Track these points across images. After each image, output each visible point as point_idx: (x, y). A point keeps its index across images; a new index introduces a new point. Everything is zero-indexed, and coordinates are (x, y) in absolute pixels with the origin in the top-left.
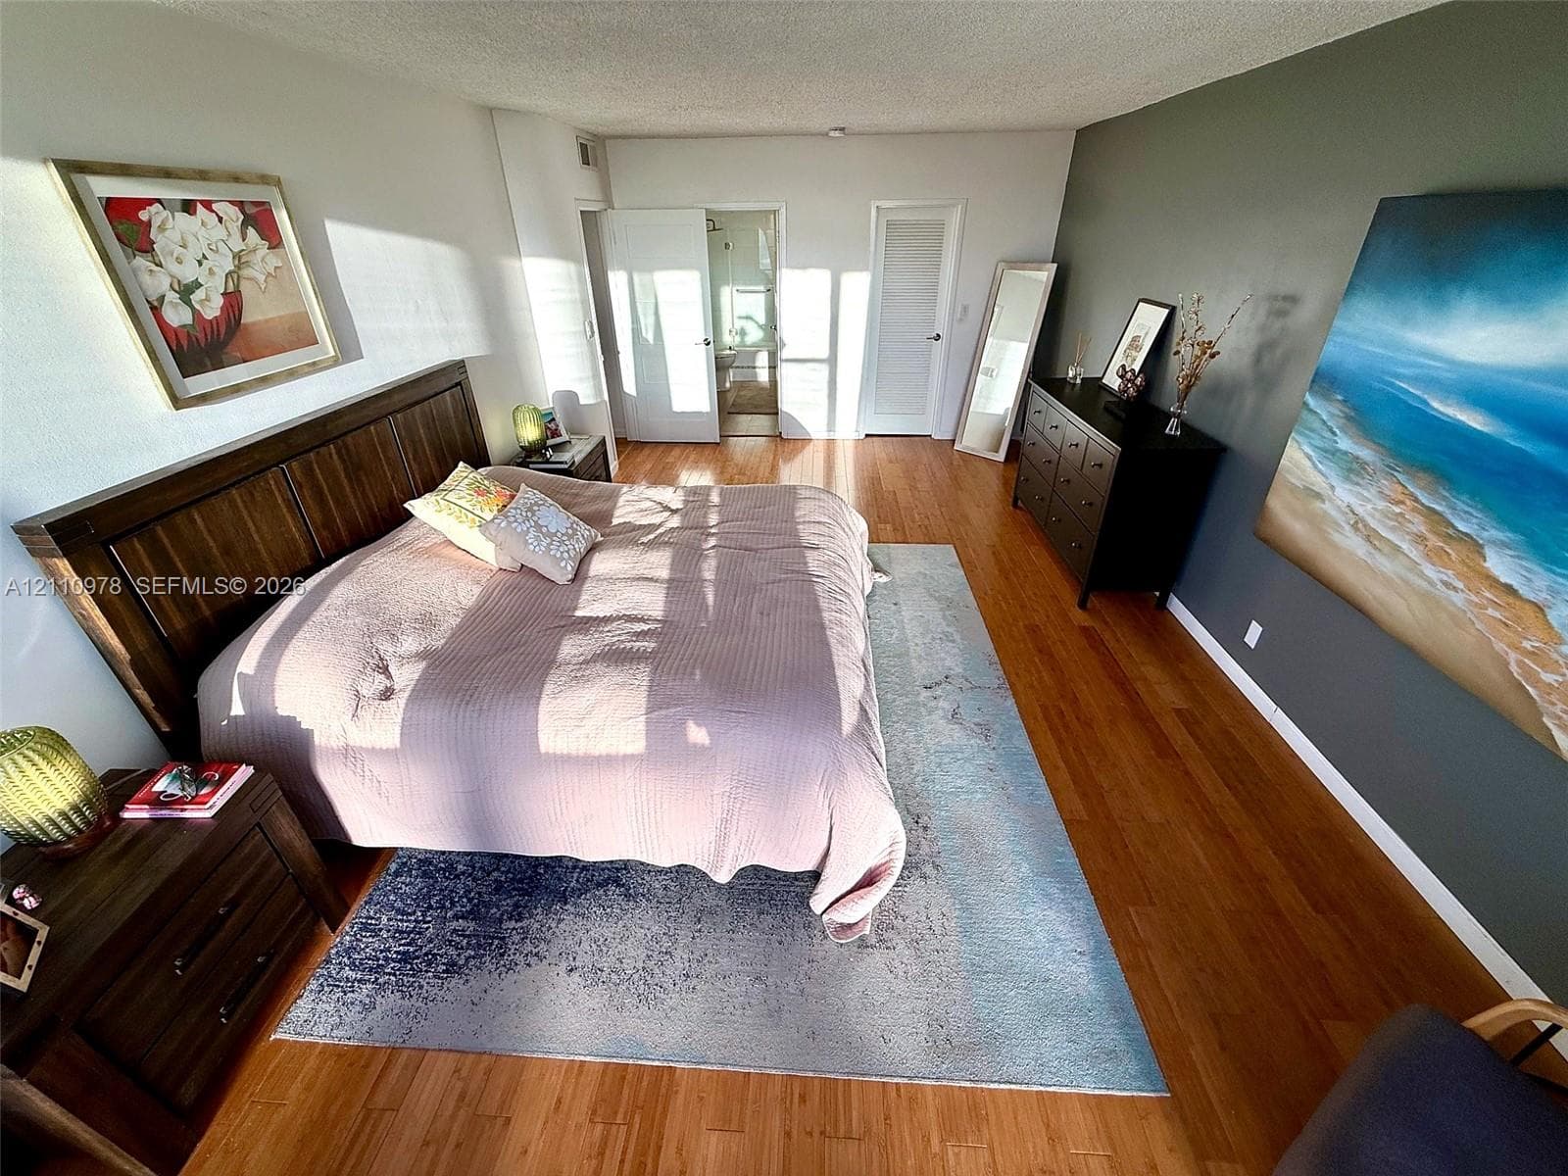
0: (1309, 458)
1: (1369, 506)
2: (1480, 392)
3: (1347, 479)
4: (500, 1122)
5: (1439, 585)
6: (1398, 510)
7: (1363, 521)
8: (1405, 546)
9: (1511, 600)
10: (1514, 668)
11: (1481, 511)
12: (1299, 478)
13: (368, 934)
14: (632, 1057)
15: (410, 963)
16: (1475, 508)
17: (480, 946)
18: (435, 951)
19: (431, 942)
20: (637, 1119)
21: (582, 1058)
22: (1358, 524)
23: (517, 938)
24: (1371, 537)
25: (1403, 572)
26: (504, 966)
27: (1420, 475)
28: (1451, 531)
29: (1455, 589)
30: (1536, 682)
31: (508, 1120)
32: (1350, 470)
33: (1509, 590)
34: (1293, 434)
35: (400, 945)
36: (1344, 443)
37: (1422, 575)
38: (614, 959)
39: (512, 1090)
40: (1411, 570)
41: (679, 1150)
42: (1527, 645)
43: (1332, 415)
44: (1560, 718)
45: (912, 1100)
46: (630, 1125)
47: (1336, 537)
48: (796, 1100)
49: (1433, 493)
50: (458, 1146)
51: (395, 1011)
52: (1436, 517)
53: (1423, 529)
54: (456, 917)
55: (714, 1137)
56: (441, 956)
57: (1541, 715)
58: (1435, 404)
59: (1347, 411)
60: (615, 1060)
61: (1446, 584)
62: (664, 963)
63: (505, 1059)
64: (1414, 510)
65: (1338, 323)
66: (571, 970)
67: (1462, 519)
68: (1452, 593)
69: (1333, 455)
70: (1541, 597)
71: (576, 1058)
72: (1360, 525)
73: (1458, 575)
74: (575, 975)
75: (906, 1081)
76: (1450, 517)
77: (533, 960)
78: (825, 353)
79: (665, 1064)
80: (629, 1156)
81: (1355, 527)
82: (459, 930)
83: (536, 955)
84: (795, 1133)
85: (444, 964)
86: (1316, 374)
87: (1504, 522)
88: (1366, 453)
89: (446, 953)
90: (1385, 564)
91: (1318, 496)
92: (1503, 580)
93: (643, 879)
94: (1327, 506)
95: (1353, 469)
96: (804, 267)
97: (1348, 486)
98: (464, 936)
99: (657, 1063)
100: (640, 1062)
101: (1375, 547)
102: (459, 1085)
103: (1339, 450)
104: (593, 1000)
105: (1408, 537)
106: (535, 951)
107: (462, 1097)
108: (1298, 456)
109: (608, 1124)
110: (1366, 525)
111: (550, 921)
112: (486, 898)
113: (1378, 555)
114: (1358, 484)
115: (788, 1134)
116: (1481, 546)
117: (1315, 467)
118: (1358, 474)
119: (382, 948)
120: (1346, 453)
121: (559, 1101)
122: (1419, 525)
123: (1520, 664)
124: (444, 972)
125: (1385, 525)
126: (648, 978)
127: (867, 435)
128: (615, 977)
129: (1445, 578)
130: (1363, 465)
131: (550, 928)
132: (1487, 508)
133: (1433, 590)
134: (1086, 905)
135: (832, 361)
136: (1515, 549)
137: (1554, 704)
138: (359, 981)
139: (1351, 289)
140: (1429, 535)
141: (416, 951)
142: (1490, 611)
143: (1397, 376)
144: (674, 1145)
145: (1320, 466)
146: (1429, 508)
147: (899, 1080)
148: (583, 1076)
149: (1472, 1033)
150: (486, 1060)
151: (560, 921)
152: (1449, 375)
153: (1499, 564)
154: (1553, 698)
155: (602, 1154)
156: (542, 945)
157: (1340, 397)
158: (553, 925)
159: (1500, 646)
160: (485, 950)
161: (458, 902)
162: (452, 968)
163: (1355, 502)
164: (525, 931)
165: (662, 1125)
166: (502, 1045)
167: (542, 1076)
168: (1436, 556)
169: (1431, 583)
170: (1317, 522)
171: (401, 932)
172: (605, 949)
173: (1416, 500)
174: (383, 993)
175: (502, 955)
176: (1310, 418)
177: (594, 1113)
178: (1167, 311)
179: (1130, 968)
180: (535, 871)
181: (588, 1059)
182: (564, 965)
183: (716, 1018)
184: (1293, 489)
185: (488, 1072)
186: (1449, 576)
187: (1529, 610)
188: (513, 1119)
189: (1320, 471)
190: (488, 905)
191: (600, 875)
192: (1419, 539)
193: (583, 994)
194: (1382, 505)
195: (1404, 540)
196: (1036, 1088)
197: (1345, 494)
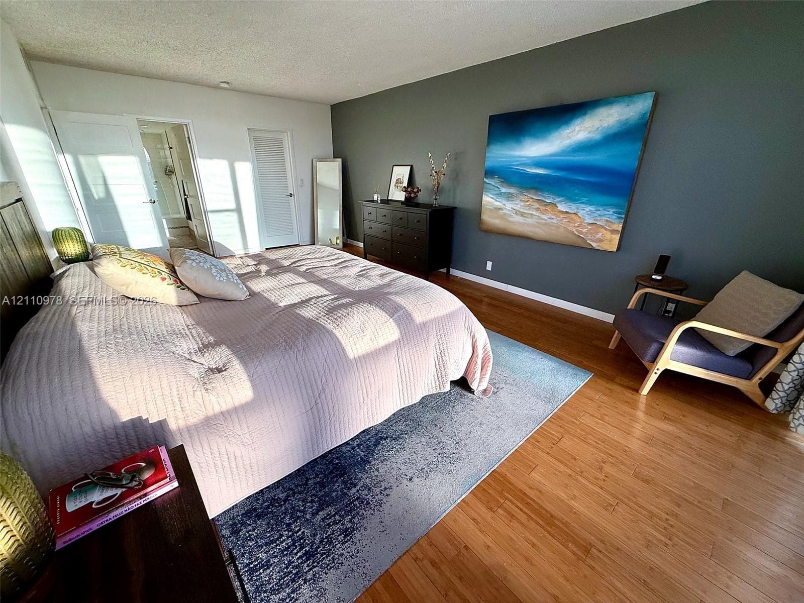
0: (492, 198)
1: (519, 206)
2: (539, 163)
3: (508, 200)
4: (464, 551)
5: (548, 220)
6: (528, 203)
7: (518, 211)
8: (534, 213)
9: (568, 215)
10: (575, 232)
11: (552, 195)
12: (491, 206)
13: (261, 571)
14: (477, 481)
15: (317, 554)
16: (550, 195)
17: (350, 511)
18: (325, 535)
19: (315, 535)
20: (506, 494)
21: (461, 499)
22: (517, 212)
23: (366, 492)
24: (523, 215)
25: (536, 220)
26: (376, 506)
27: (531, 191)
28: (546, 203)
29: (553, 219)
30: (581, 233)
31: (466, 547)
32: (508, 197)
33: (567, 212)
34: (484, 193)
35: (296, 554)
36: (503, 190)
37: (542, 219)
38: (423, 461)
39: (451, 537)
40: (538, 219)
41: (531, 488)
42: (576, 225)
43: (495, 183)
44: (591, 239)
45: (559, 417)
46: (507, 499)
47: (511, 219)
48: (536, 443)
49: (536, 195)
50: (461, 578)
51: (342, 578)
52: (541, 201)
53: (538, 206)
54: (314, 514)
55: (533, 474)
56: (333, 534)
57: (586, 241)
58: (528, 170)
59: (501, 180)
60: (473, 488)
61: (549, 218)
62: (443, 446)
63: (430, 532)
64: (533, 201)
65: (487, 155)
66: (410, 480)
67: (548, 199)
68: (552, 220)
69: (501, 194)
70: (575, 211)
71: (459, 501)
72: (518, 212)
73: (553, 214)
74: (415, 480)
75: (551, 414)
76: (544, 200)
77: (387, 492)
78: (233, 206)
79: (491, 471)
80: (521, 507)
81: (516, 213)
82: (325, 517)
83: (385, 489)
84: (548, 451)
85: (340, 535)
86: (485, 172)
87: (560, 196)
88: (512, 191)
89: (333, 531)
90: (529, 221)
91: (500, 209)
92: (564, 211)
93: (393, 429)
94: (505, 211)
95: (509, 197)
96: (211, 158)
97: (509, 202)
98: (334, 516)
99: (488, 474)
100: (482, 479)
101: (525, 217)
102: (425, 562)
103: (503, 192)
104: (436, 479)
105: (534, 210)
106: (382, 488)
107: (433, 563)
108: (489, 199)
109: (501, 506)
110: (520, 212)
111: (372, 473)
112: (321, 494)
113: (526, 219)
114: (512, 201)
115: (548, 453)
116: (555, 204)
117: (496, 200)
118: (511, 198)
119: (284, 566)
120: (505, 193)
121: (474, 520)
122: (536, 205)
123: (576, 230)
124: (345, 537)
125: (527, 210)
126: (445, 455)
127: (267, 249)
128: (432, 466)
129: (549, 217)
130: (512, 194)
131: (376, 476)
132: (554, 194)
133: (547, 222)
134: (527, 348)
135: (238, 210)
136: (565, 201)
137: (588, 236)
138: (293, 592)
139: (489, 143)
140: (540, 207)
141: (312, 546)
142: (564, 220)
143: (513, 165)
144: (527, 488)
145: (497, 200)
146: (537, 199)
147: (550, 416)
148: (470, 504)
149: (630, 309)
150: (424, 543)
151: (377, 470)
152: (529, 161)
153: (562, 207)
154: (587, 235)
155: (513, 516)
156: (383, 484)
157: (496, 177)
158: (376, 473)
159: (570, 228)
160: (354, 510)
161: (305, 508)
162: (346, 533)
163: (513, 206)
164: (365, 486)
165: (516, 488)
166: (421, 531)
167: (455, 521)
168: (544, 212)
169: (545, 220)
170: (503, 217)
171: (286, 549)
172: (414, 462)
173: (533, 199)
174: (320, 580)
175: (368, 503)
176: (488, 186)
177: (491, 509)
178: (409, 167)
179: (554, 355)
180: (333, 464)
181: (463, 497)
182: (405, 482)
183: (485, 445)
184: (491, 210)
185: (431, 544)
186: (550, 216)
187: (574, 216)
188: (468, 544)
189: (498, 201)
190: (327, 495)
191: (371, 442)
192: (538, 209)
193: (428, 482)
194: (522, 204)
195: (533, 211)
196: (574, 392)
197: (509, 206)
